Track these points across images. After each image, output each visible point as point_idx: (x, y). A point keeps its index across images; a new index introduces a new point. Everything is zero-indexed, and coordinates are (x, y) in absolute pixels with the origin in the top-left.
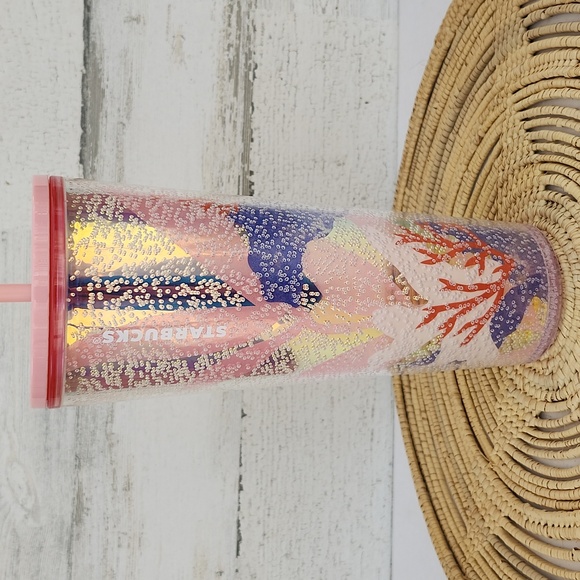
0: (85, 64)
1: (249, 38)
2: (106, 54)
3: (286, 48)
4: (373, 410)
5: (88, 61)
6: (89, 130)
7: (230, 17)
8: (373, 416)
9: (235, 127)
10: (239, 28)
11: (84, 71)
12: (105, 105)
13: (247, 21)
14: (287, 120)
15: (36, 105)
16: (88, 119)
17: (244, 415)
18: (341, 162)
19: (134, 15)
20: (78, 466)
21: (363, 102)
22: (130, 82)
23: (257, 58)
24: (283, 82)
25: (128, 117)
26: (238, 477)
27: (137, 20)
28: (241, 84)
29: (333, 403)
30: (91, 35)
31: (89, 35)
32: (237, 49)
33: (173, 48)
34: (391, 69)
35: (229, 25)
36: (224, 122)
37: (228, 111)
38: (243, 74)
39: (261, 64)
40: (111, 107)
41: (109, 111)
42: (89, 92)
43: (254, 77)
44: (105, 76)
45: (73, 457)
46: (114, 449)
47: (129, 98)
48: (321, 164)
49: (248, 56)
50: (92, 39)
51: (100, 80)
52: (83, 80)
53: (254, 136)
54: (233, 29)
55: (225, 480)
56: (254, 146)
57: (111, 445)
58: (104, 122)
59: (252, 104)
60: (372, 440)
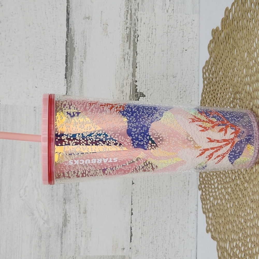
0: (67, 37)
1: (135, 24)
2: (76, 33)
3: (151, 28)
4: (189, 182)
5: (68, 36)
6: (69, 65)
7: (127, 15)
8: (188, 184)
9: (129, 62)
10: (131, 20)
11: (67, 40)
12: (75, 54)
13: (134, 17)
14: (151, 58)
15: (48, 55)
16: (68, 60)
17: (133, 183)
18: (175, 76)
19: (87, 16)
20: (65, 203)
21: (184, 50)
22: (86, 44)
23: (138, 33)
24: (150, 43)
25: (85, 59)
26: (131, 209)
27: (88, 18)
28: (132, 44)
29: (171, 179)
30: (70, 25)
31: (69, 25)
32: (130, 29)
33: (103, 29)
34: (197, 35)
35: (127, 19)
36: (125, 60)
37: (126, 55)
38: (133, 40)
39: (140, 35)
40: (78, 55)
41: (77, 56)
42: (69, 49)
43: (137, 41)
44: (75, 42)
45: (63, 199)
46: (79, 196)
47: (85, 51)
48: (166, 77)
49: (135, 32)
50: (70, 27)
51: (73, 44)
52: (66, 44)
53: (137, 66)
54: (129, 21)
55: (125, 210)
56: (137, 70)
57: (78, 195)
58: (75, 61)
59: (137, 52)
60: (188, 195)
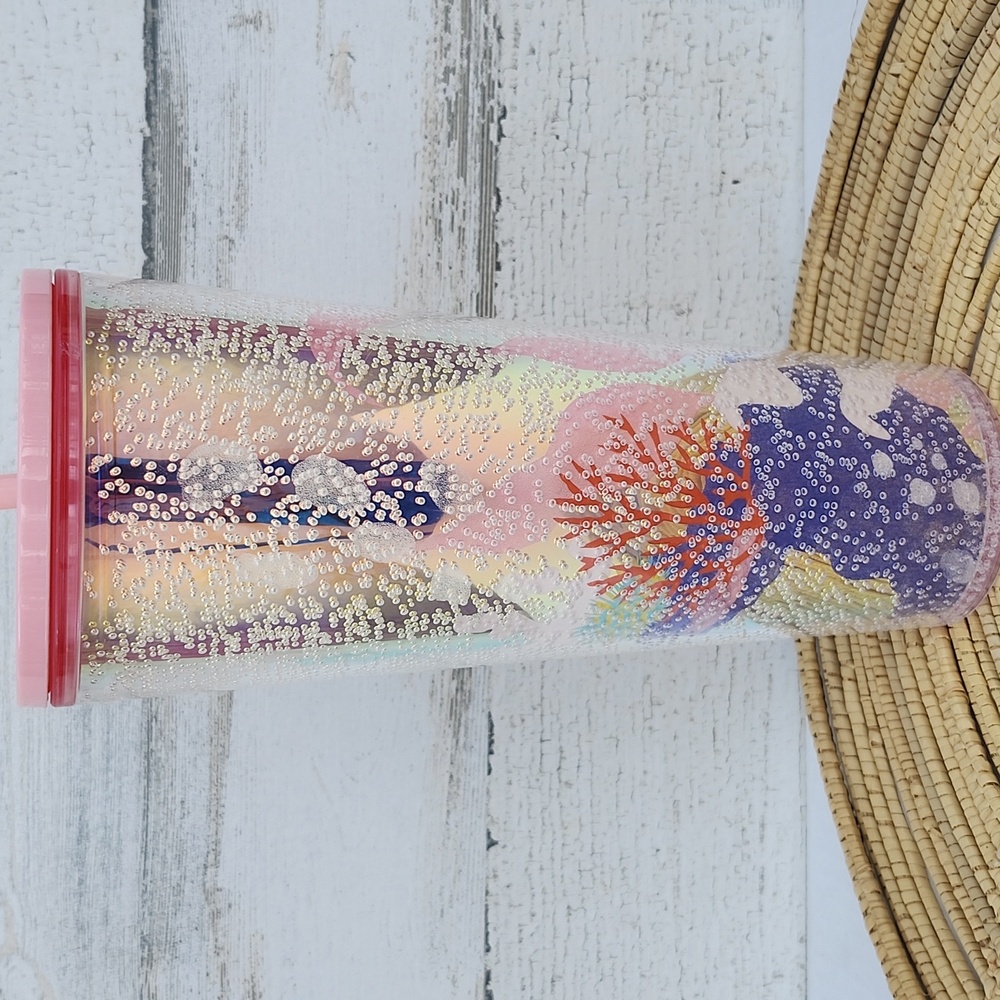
0: (149, 117)
1: (488, 54)
2: (192, 95)
3: (566, 73)
4: (763, 826)
5: (155, 110)
6: (160, 255)
7: (447, 10)
8: (762, 838)
9: (461, 239)
10: (467, 33)
11: (148, 132)
12: (192, 201)
13: (484, 18)
14: (569, 222)
15: (49, 205)
16: (157, 231)
17: (491, 844)
18: (684, 307)
19: (249, 12)
20: (148, 961)
21: (728, 180)
22: (243, 153)
23: (505, 96)
24: (561, 144)
25: (240, 226)
26: (482, 976)
27: (256, 22)
28: (474, 150)
29: (677, 813)
30: (160, 56)
31: (155, 55)
32: (464, 79)
33: (331, 79)
34: (785, 110)
35: (447, 28)
36: (439, 231)
37: (447, 208)
38: (477, 130)
39: (514, 108)
40: (204, 204)
41: (199, 213)
42: (158, 175)
43: (501, 135)
44: (191, 142)
45: (137, 942)
46: (221, 922)
47: (240, 185)
48: (643, 311)
49: (487, 92)
50: (163, 65)
51: (180, 150)
52: (145, 151)
53: (501, 257)
54: (455, 38)
55: (454, 982)
56: (502, 278)
57: (216, 914)
58: (190, 237)
59: (497, 190)
60: (762, 889)
